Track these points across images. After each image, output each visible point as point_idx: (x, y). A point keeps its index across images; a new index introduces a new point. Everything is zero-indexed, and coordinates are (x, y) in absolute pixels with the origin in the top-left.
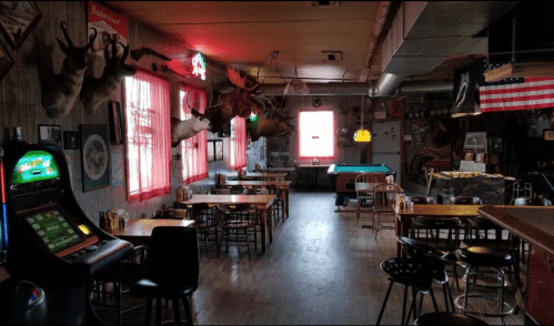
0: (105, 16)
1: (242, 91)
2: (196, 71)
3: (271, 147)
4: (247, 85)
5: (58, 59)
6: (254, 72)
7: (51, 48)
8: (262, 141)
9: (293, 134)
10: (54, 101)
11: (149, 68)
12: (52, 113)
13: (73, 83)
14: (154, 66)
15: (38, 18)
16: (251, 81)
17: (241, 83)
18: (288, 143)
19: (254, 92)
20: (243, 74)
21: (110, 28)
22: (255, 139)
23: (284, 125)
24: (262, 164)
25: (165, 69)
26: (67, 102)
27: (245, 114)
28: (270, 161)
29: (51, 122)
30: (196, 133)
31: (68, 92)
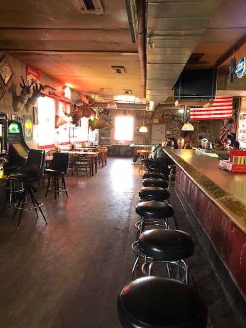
0: (33, 73)
1: (87, 105)
2: (66, 95)
3: (101, 134)
4: (89, 103)
5: (19, 90)
6: (93, 96)
7: (16, 86)
8: (96, 131)
9: (112, 128)
10: (17, 105)
11: (48, 94)
12: (15, 110)
13: (24, 99)
14: (49, 93)
15: (12, 75)
16: (91, 101)
17: (87, 102)
18: (110, 133)
19: (93, 106)
20: (87, 97)
21: (34, 77)
22: (93, 129)
23: (107, 123)
24: (97, 143)
25: (54, 93)
26: (21, 106)
27: (88, 116)
28: (101, 141)
29: (15, 113)
30: (66, 122)
31: (22, 102)
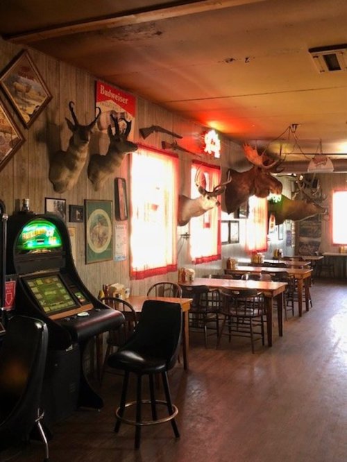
0: (113, 96)
1: (260, 169)
2: (209, 149)
3: (300, 231)
4: (266, 163)
6: (276, 148)
7: (61, 128)
8: (288, 225)
9: (326, 217)
11: (159, 147)
14: (164, 144)
15: (49, 100)
17: (259, 161)
18: (320, 228)
19: (274, 170)
20: (260, 151)
21: (118, 107)
22: (279, 222)
23: (312, 207)
24: (290, 251)
25: (175, 146)
26: (70, 177)
28: (299, 246)
29: (57, 195)
31: (72, 168)
